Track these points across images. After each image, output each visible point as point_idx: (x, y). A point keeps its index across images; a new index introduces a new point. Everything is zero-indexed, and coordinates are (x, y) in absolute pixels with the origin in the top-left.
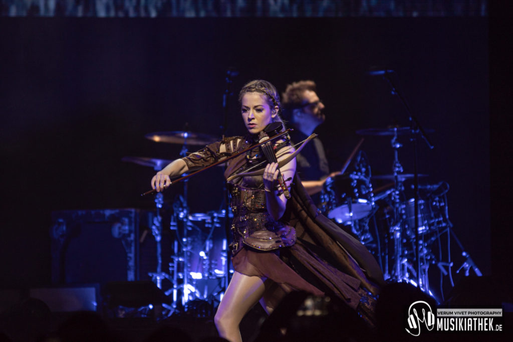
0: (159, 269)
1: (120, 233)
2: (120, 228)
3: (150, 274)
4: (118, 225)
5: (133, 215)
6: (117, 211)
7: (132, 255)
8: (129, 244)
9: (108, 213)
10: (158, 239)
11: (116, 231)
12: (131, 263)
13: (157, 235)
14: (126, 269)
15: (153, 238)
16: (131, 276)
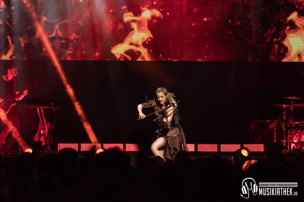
0: (284, 139)
1: (271, 127)
2: (271, 126)
3: (281, 140)
4: (271, 125)
5: (276, 122)
6: (271, 120)
7: (275, 134)
8: (274, 131)
9: (268, 121)
10: (284, 129)
11: (270, 127)
12: (275, 137)
13: (284, 128)
14: (274, 139)
15: (283, 129)
16: (275, 141)
